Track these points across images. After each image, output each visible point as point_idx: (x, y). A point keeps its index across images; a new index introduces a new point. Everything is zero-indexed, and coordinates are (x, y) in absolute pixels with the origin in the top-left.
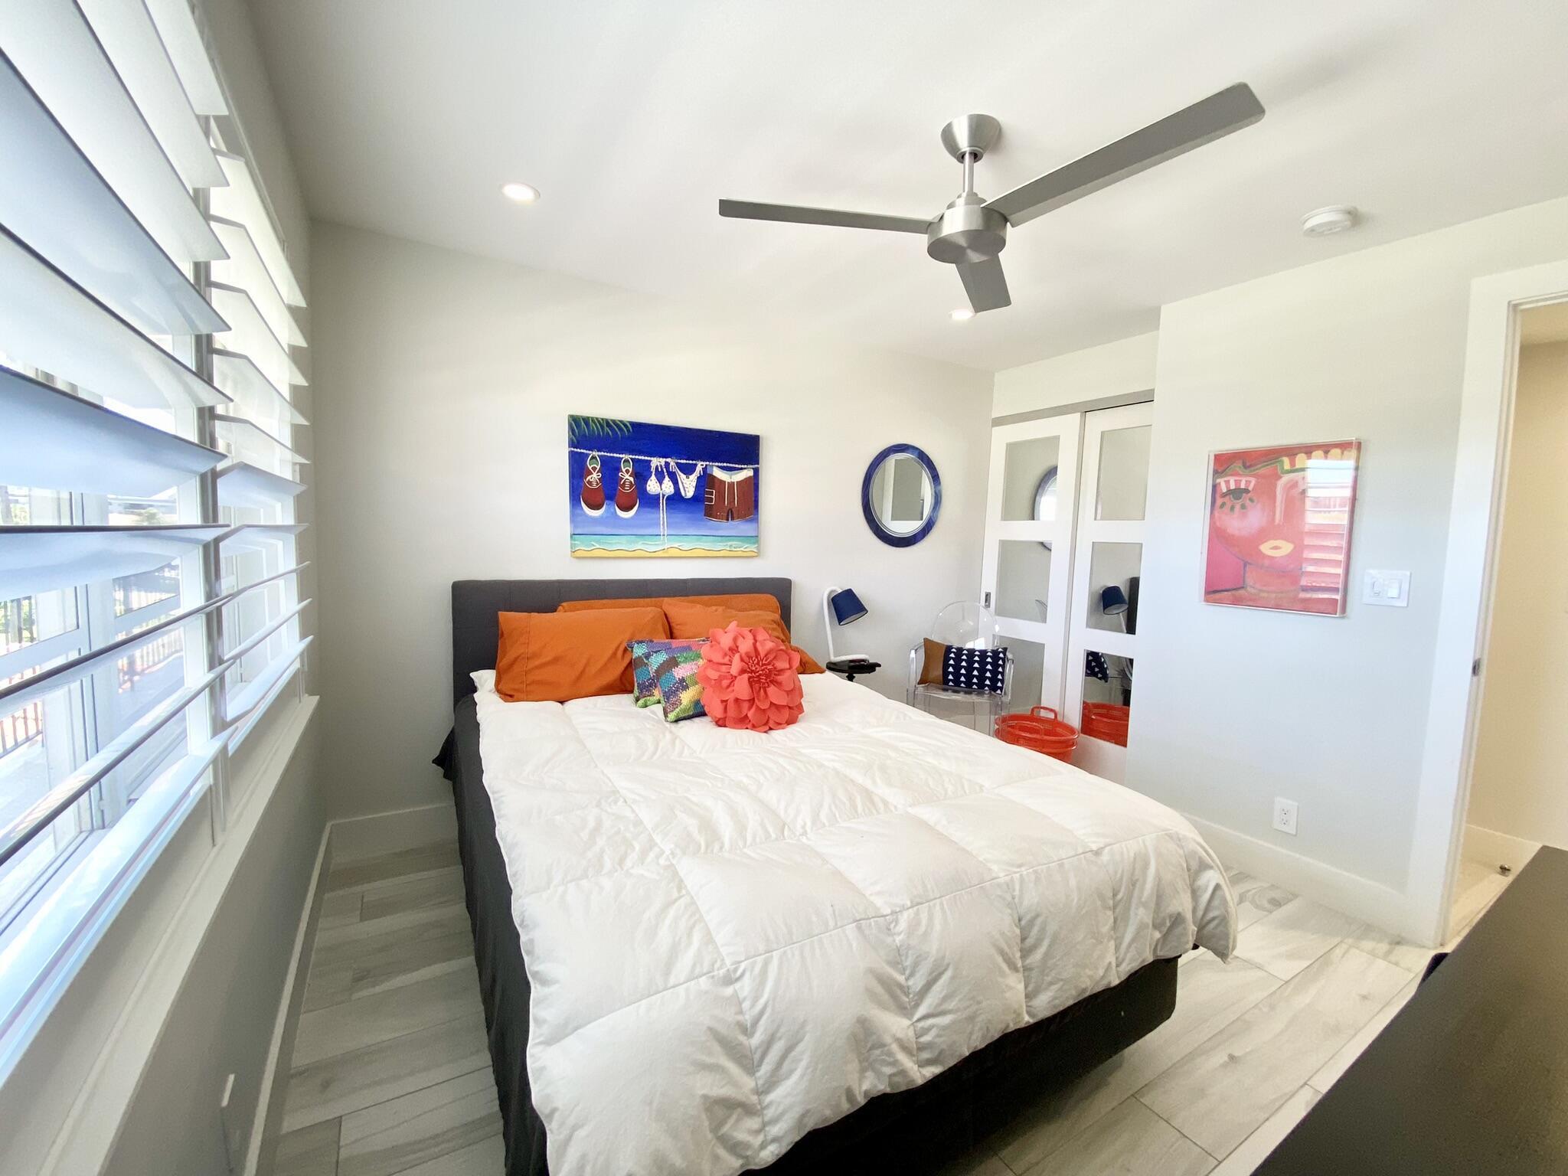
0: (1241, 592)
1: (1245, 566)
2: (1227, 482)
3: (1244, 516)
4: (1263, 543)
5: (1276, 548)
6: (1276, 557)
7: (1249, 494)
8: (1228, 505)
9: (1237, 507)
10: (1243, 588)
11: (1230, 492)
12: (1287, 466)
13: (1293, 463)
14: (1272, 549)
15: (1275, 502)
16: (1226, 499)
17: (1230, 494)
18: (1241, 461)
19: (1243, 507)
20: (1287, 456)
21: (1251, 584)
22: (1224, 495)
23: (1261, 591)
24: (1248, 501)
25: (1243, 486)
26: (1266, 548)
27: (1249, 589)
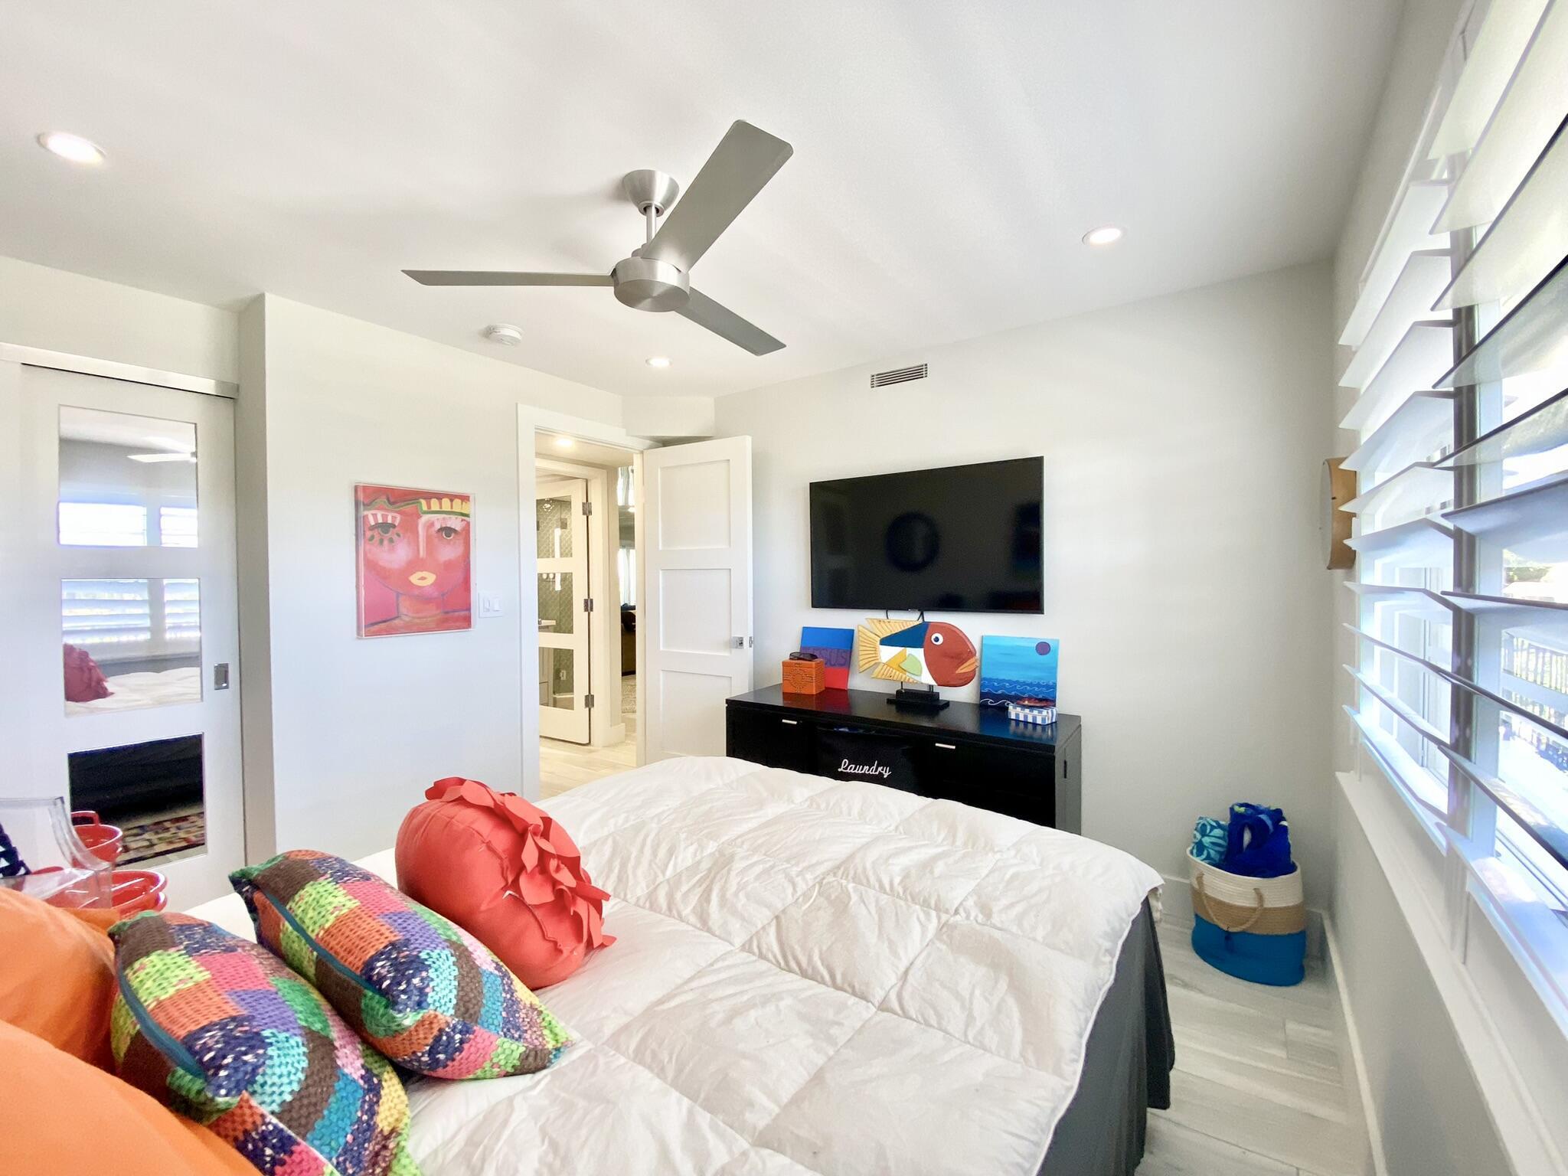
0: (396, 622)
1: (398, 597)
2: (375, 516)
3: (392, 550)
4: (412, 574)
5: (423, 578)
6: (424, 587)
7: (396, 529)
8: (377, 538)
9: (386, 542)
10: (397, 617)
11: (377, 526)
12: (425, 508)
13: (429, 506)
14: (419, 579)
15: (418, 537)
16: (375, 533)
17: (376, 528)
18: (385, 497)
19: (391, 541)
20: (424, 499)
21: (405, 613)
22: (372, 528)
23: (413, 618)
24: (396, 536)
25: (390, 521)
26: (414, 579)
27: (404, 618)
